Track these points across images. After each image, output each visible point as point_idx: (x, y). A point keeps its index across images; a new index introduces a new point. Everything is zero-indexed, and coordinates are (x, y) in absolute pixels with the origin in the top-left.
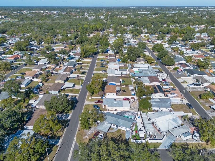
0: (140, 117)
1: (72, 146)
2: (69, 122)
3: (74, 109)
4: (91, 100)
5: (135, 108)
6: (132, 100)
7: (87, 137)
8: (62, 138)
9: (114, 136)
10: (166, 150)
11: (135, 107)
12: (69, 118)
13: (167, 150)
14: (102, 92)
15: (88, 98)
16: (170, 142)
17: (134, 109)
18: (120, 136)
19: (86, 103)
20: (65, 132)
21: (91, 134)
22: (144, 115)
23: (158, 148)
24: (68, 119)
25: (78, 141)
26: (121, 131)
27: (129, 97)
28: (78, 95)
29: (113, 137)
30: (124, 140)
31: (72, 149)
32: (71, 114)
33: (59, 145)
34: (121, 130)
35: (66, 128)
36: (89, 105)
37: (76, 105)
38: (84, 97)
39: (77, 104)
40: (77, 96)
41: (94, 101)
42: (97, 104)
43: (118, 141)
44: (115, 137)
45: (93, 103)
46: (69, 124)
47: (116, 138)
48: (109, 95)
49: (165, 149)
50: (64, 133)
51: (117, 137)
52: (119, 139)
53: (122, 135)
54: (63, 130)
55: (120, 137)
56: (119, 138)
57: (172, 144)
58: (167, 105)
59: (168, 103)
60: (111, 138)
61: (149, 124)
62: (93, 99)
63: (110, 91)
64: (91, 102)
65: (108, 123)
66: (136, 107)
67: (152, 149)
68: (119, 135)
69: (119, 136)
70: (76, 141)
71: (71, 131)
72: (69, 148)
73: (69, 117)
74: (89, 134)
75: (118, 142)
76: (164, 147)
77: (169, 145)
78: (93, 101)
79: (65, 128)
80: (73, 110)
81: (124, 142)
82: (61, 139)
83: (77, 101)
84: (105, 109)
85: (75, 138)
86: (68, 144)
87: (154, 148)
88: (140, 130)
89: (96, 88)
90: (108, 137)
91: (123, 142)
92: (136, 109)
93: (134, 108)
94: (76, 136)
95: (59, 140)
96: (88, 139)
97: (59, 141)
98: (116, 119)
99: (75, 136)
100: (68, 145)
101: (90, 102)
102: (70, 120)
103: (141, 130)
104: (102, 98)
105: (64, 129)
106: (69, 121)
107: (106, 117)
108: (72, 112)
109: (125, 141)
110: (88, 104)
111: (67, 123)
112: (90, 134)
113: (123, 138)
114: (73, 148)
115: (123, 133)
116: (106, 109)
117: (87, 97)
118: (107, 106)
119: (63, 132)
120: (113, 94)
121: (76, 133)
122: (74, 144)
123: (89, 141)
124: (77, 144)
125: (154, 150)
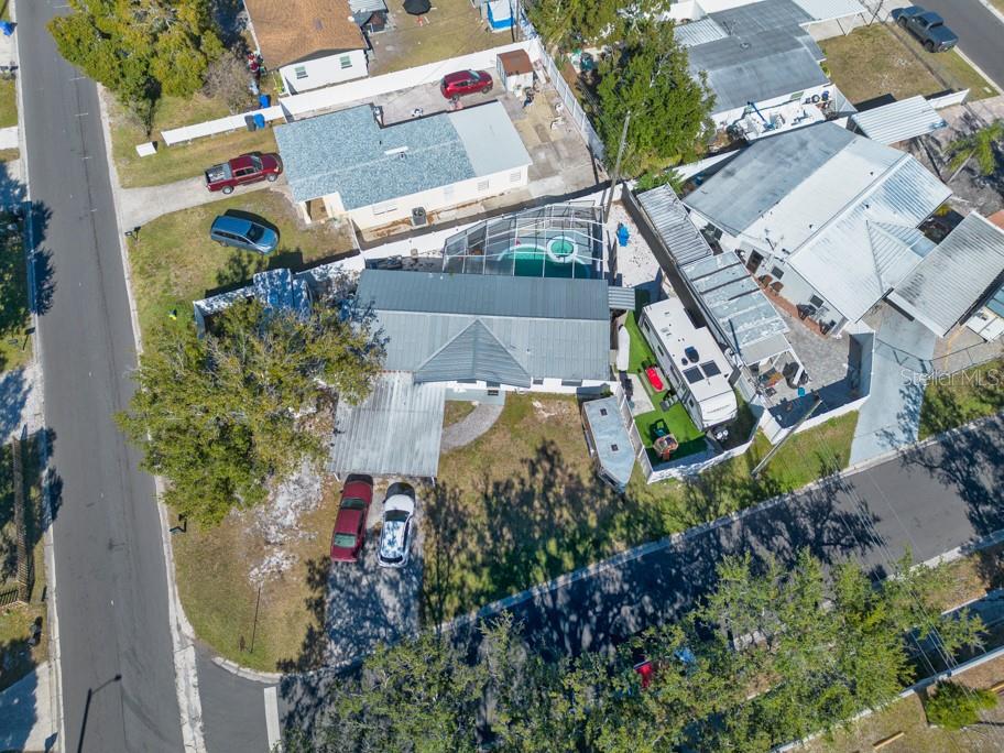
0: (632, 229)
1: (182, 700)
2: (51, 462)
3: (41, 309)
4: (166, 170)
5: (564, 152)
6: (513, 80)
7: (277, 558)
8: (47, 657)
9: (500, 473)
10: (905, 457)
11: (561, 147)
12: (33, 417)
13: (907, 459)
14: (232, 72)
15: (126, 153)
16: (910, 385)
17: (556, 165)
18: (547, 454)
19: (133, 207)
20: (53, 583)
21: (307, 519)
22: (660, 205)
23: (846, 464)
24: (31, 431)
25: (215, 628)
26: (537, 404)
27: (483, 61)
28: (14, 144)
29: (497, 485)
30: (586, 483)
31: (192, 736)
32: (34, 374)
33: (50, 741)
34: (532, 395)
35: (49, 535)
36: (165, 223)
37: (42, 259)
38: (85, 153)
39: (44, 246)
40: (14, 154)
41: (193, 175)
42: (238, 199)
43: (550, 508)
44: (516, 481)
45: (196, 193)
46: (56, 488)
47: (522, 482)
48: (302, 75)
49: (890, 454)
50: (53, 598)
51: (525, 473)
52: (549, 485)
53: (560, 445)
54: (22, 567)
55: (547, 465)
56: (540, 476)
57: (926, 399)
58: (793, 62)
59: (798, 45)
60: (486, 497)
61: (736, 289)
62: (176, 156)
63: (302, 40)
64: (170, 188)
65: (408, 378)
66: (564, 141)
67: (812, 485)
68: (538, 451)
69: (539, 461)
70: (199, 631)
71: (111, 546)
72: (158, 733)
73: (27, 413)
74: (284, 529)
75: (551, 518)
76: (885, 441)
77: (912, 414)
78: (187, 169)
79: (33, 534)
80: (35, 320)
81: (597, 506)
82: (42, 670)
83: (40, 215)
84: (323, 227)
85: (176, 612)
86: (129, 692)
87: (823, 473)
88: (690, 365)
89: (156, 39)
90: (455, 498)
91: (592, 507)
92: (571, 159)
93: (552, 157)
94: (178, 582)
95: (34, 683)
96: (299, 579)
97: (34, 700)
98: (470, 319)
99: (172, 590)
100: (138, 711)
101: (159, 190)
102: (49, 435)
103: (698, 364)
104: (254, 124)
105: (29, 550)
106: (42, 446)
107: (374, 327)
108: (36, 338)
109: (602, 496)
110: (157, 212)
111: (30, 478)
112: (290, 519)
113: (574, 465)
114: (199, 724)
115: (558, 423)
116: (337, 225)
117: (116, 148)
118: (334, 203)
119: (37, 591)
120: (336, 58)
121: (167, 550)
122: (193, 672)
123: (317, 595)
124: (219, 660)
125: (827, 489)
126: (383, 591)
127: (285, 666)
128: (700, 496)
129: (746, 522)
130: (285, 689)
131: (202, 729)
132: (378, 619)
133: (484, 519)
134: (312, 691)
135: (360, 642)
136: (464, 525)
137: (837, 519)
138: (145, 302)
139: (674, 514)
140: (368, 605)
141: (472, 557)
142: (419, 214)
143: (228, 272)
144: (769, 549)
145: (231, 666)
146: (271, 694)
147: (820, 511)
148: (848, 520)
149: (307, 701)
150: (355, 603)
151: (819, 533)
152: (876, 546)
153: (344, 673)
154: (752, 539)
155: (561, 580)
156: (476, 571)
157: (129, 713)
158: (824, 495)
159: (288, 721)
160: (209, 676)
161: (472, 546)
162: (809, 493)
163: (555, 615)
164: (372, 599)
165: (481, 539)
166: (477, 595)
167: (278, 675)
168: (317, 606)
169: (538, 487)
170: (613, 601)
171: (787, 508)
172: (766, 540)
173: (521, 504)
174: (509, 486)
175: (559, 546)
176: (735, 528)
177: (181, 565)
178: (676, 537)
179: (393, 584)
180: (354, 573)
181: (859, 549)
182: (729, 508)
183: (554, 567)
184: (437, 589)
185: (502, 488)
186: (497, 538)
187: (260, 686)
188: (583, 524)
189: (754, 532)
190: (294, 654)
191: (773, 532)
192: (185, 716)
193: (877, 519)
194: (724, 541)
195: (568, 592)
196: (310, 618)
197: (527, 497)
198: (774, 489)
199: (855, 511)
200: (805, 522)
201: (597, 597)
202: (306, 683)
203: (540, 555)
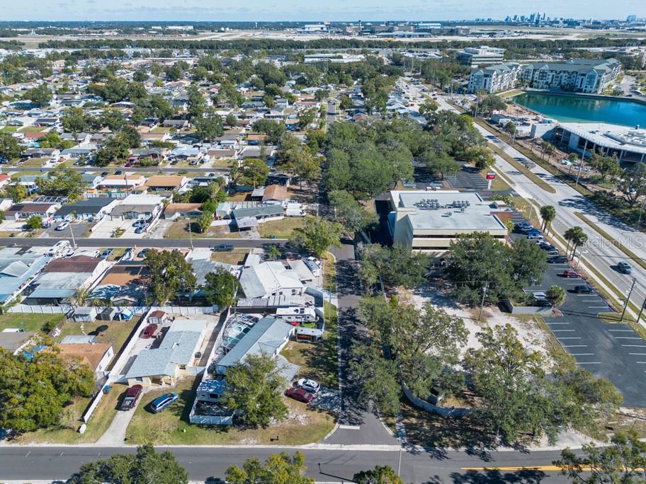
6: (163, 318)
7: (300, 417)
9: (303, 362)
10: (338, 298)
18: (303, 351)
19: (110, 440)
23: (336, 306)
25: (315, 436)
26: (286, 349)
29: (306, 363)
31: (346, 448)
34: (283, 349)
36: (132, 430)
38: (57, 455)
42: (141, 404)
43: (319, 355)
45: (125, 416)
47: (308, 358)
49: (336, 299)
51: (306, 357)
52: (312, 354)
53: (301, 348)
55: (306, 352)
56: (309, 354)
57: (327, 290)
60: (309, 367)
62: (97, 421)
64: (112, 426)
67: (337, 313)
68: (301, 353)
69: (304, 354)
70: (314, 441)
72: (341, 456)
75: (322, 356)
77: (329, 293)
85: (305, 447)
87: (335, 310)
94: (295, 445)
96: (310, 413)
98: (256, 344)
99: (297, 447)
100: (332, 460)
101: (110, 429)
102: (210, 480)
103: (300, 311)
121: (281, 447)
122: (326, 445)
123: (318, 410)
124: (326, 438)
125: (339, 311)
126: (325, 395)
127: (335, 421)
128: (331, 329)
129: (341, 325)
130: (342, 423)
131: (345, 444)
132: (332, 398)
133: (315, 369)
134: (345, 417)
135: (336, 404)
136: (314, 373)
138: (169, 441)
139: (333, 335)
140: (326, 400)
141: (324, 374)
142: (198, 356)
143: (176, 412)
145: (329, 435)
146: (342, 427)
147: (344, 314)
148: (348, 311)
149: (347, 419)
150: (325, 402)
151: (349, 316)
152: (356, 310)
153: (343, 409)
155: (339, 360)
156: (328, 374)
157: (332, 463)
158: (341, 312)
159: (351, 423)
160: (330, 441)
161: (321, 373)
162: (339, 314)
164: (326, 398)
166: (335, 376)
167: (337, 424)
168: (321, 411)
169: (312, 356)
171: (341, 318)
172: (346, 324)
173: (315, 360)
174: (308, 361)
175: (331, 357)
176: (341, 327)
177: (289, 443)
178: (338, 337)
179: (323, 393)
180: (316, 400)
181: (356, 312)
182: (336, 326)
183: (335, 360)
184: (329, 384)
185: (308, 363)
186: (321, 368)
187: (338, 429)
188: (326, 351)
189: (344, 325)
190: (332, 419)
191: (346, 322)
192: (339, 449)
193: (350, 307)
194: (343, 330)
195: (342, 359)
196: (324, 414)
197: (313, 359)
198: (335, 318)
199: (347, 309)
200: (346, 317)
202: (343, 418)
203: (331, 361)
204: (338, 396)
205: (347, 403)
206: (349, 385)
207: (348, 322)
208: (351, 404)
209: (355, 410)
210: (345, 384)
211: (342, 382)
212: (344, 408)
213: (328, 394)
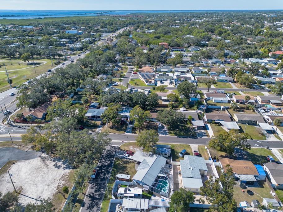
3: (177, 137)
7: (132, 148)
8: (133, 134)
19: (194, 146)
24: (159, 135)
25: (128, 143)
29: (127, 168)
31: (119, 141)
33: (125, 134)
37: (186, 138)
39: (189, 138)
45: (194, 149)
47: (126, 171)
51: (127, 171)
65: (145, 159)
73: (162, 135)
78: (200, 149)
83: (195, 138)
85: (131, 141)
86: (125, 138)
90: (128, 164)
95: (131, 133)
96: (128, 149)
97: (129, 133)
100: (123, 138)
103: (127, 190)
107: (155, 157)
125: (99, 207)
128: (110, 189)
129: (103, 194)
130: (118, 147)
132: (119, 154)
133: (124, 166)
134: (116, 149)
135: (118, 153)
136: (124, 164)
137: (94, 206)
139: (110, 185)
141: (120, 163)
144: (97, 194)
146: (118, 146)
147: (97, 204)
148: (93, 207)
151: (94, 202)
152: (87, 208)
154: (100, 193)
155: (111, 171)
156: (118, 163)
158: (99, 206)
159: (115, 147)
161: (121, 164)
162: (100, 205)
163: (108, 169)
165: (121, 165)
166: (115, 163)
168: (124, 150)
169: (124, 172)
170: (105, 174)
171: (101, 200)
172: (99, 195)
173: (123, 170)
174: (126, 169)
176: (103, 192)
181: (88, 206)
182: (106, 192)
183: (113, 170)
184: (119, 160)
185: (126, 168)
187: (119, 145)
189: (101, 194)
190: (121, 148)
191: (99, 196)
193: (90, 211)
194: (103, 189)
195: (110, 171)
196: (123, 149)
198: (104, 199)
199: (93, 209)
200: (97, 201)
201: (107, 173)
203: (115, 170)
204: (116, 155)
205: (114, 153)
206: (111, 159)
207: (97, 196)
208: (112, 152)
209: (112, 150)
210: (112, 160)
211: (113, 161)
212: (116, 152)
213: (120, 156)
